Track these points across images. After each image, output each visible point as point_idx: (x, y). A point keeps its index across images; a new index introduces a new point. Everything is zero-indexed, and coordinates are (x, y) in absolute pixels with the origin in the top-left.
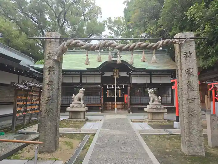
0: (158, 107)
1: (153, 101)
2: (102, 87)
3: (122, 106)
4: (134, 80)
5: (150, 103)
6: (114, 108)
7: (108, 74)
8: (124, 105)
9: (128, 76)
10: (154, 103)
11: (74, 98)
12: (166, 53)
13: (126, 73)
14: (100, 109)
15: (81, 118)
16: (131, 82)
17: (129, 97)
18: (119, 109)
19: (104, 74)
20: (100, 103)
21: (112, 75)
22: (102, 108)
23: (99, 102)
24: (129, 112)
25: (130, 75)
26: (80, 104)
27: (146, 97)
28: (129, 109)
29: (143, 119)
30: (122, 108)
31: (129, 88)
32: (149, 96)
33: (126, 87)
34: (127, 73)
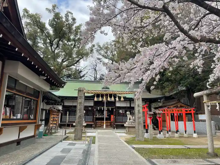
0: (133, 123)
1: (130, 119)
3: (109, 124)
4: (118, 104)
5: (128, 121)
6: (103, 125)
8: (111, 123)
9: (114, 101)
10: (131, 121)
14: (93, 126)
16: (116, 106)
17: (115, 117)
18: (107, 126)
20: (93, 122)
22: (94, 125)
23: (92, 120)
24: (114, 129)
27: (125, 117)
28: (114, 126)
30: (109, 126)
31: (115, 110)
32: (127, 116)
33: (112, 109)
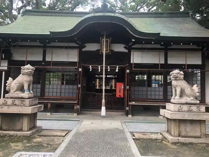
0: (194, 108)
2: (80, 70)
4: (137, 58)
5: (175, 99)
7: (91, 47)
9: (127, 51)
11: (10, 84)
12: (189, 17)
13: (123, 46)
14: (75, 108)
15: (21, 130)
16: (132, 62)
17: (128, 87)
19: (85, 47)
21: (99, 49)
22: (78, 107)
25: (130, 49)
26: (22, 98)
28: (127, 108)
29: (157, 133)
31: (128, 71)
33: (122, 70)
34: (125, 46)
